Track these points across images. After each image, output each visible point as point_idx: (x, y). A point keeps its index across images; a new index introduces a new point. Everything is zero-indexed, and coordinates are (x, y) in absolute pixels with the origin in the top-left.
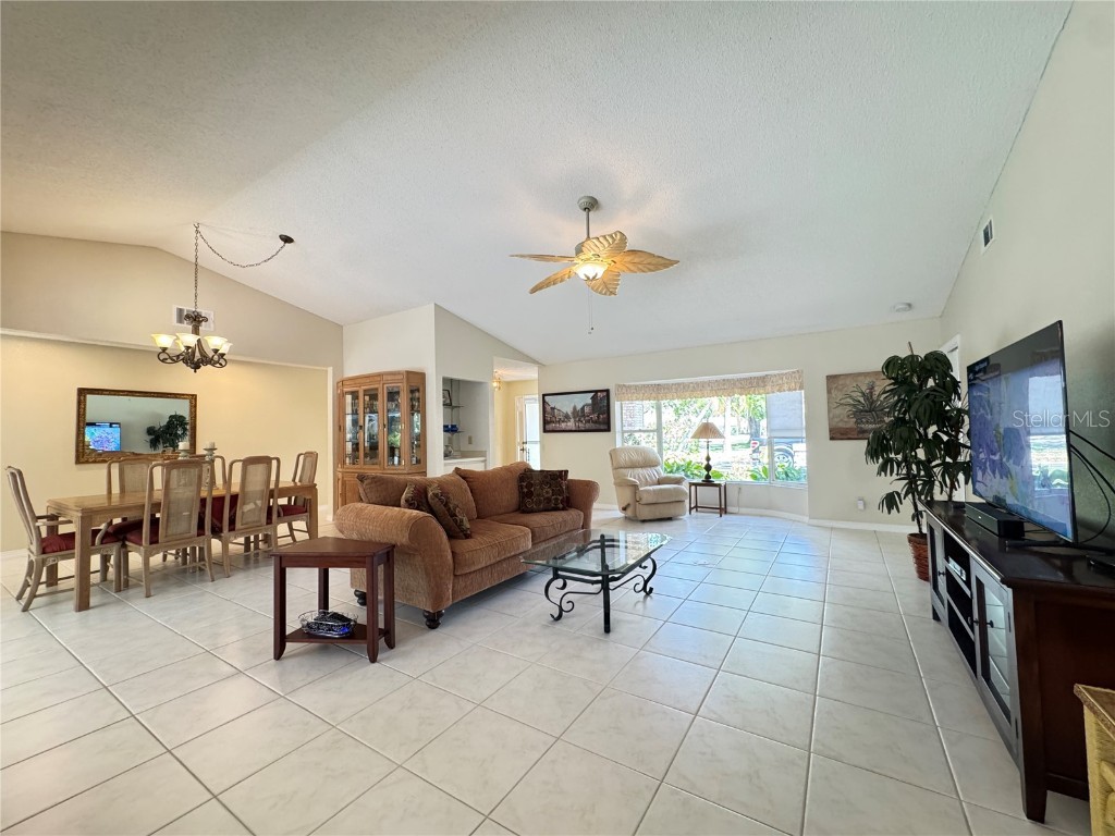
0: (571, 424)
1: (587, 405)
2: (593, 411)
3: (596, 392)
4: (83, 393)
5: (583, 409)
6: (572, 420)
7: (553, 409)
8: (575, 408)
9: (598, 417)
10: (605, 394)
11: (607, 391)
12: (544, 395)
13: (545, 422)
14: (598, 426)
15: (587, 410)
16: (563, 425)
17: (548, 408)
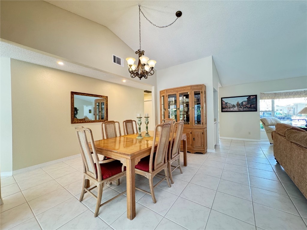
0: (236, 109)
1: (245, 101)
2: (248, 103)
3: (250, 96)
4: (73, 93)
5: (242, 103)
6: (236, 107)
7: (226, 103)
8: (238, 103)
9: (251, 106)
10: (255, 97)
11: (256, 96)
12: (222, 98)
13: (222, 108)
14: (250, 109)
15: (244, 103)
16: (232, 109)
17: (224, 103)
